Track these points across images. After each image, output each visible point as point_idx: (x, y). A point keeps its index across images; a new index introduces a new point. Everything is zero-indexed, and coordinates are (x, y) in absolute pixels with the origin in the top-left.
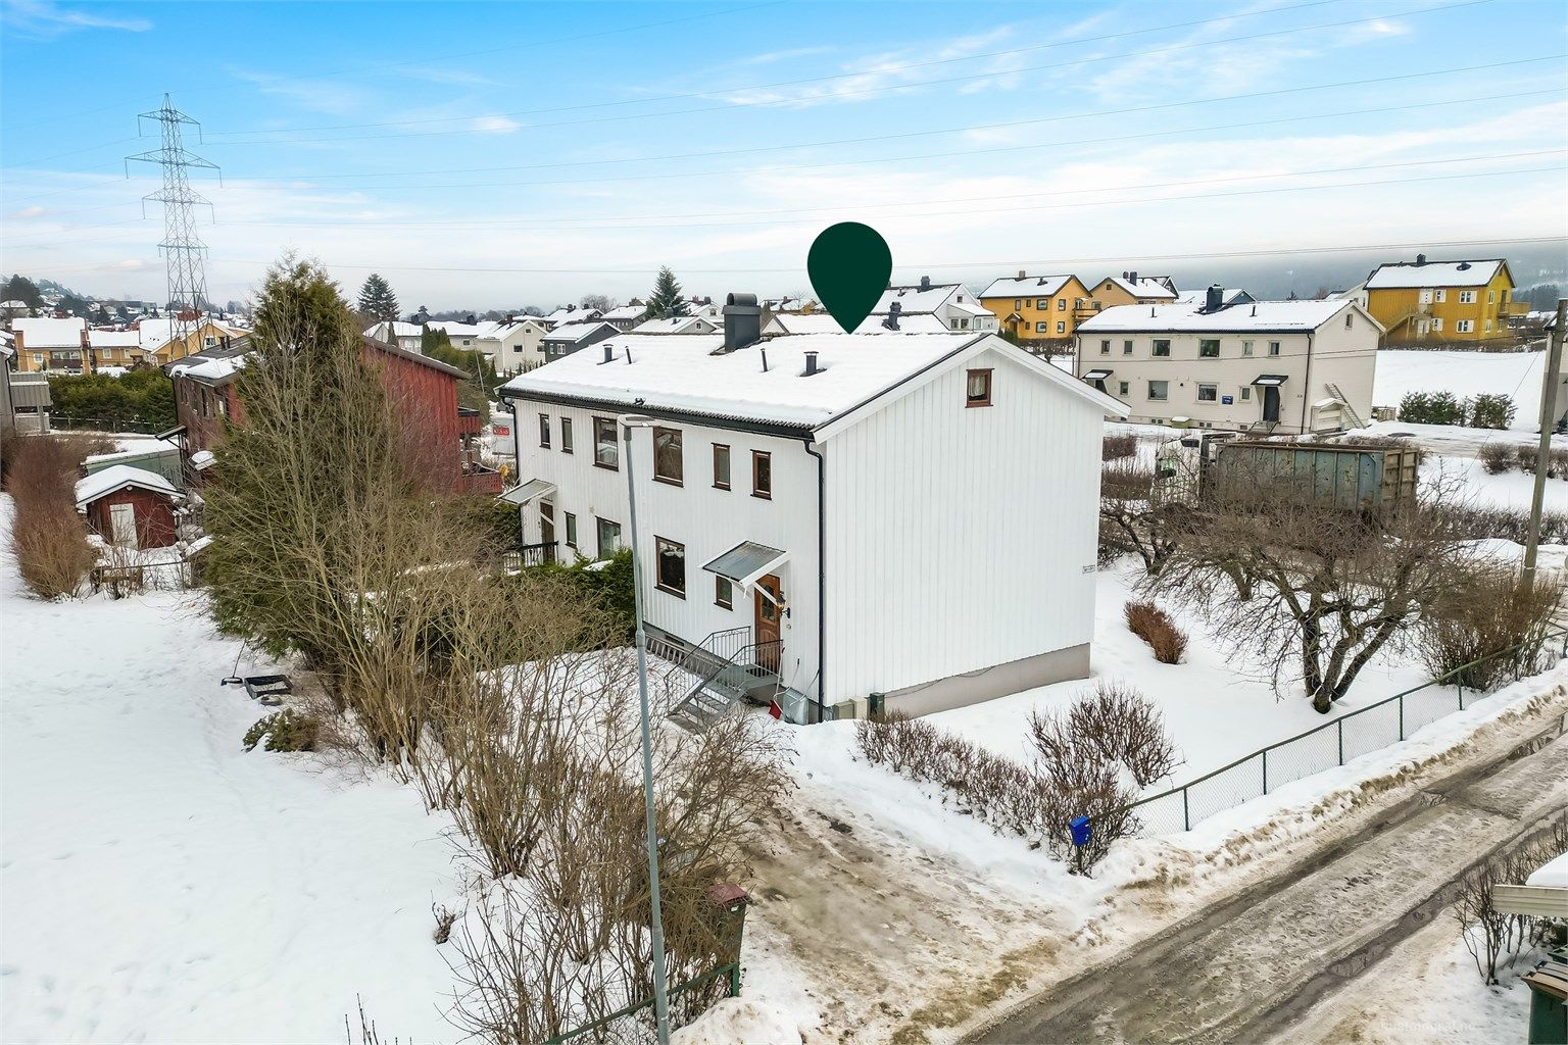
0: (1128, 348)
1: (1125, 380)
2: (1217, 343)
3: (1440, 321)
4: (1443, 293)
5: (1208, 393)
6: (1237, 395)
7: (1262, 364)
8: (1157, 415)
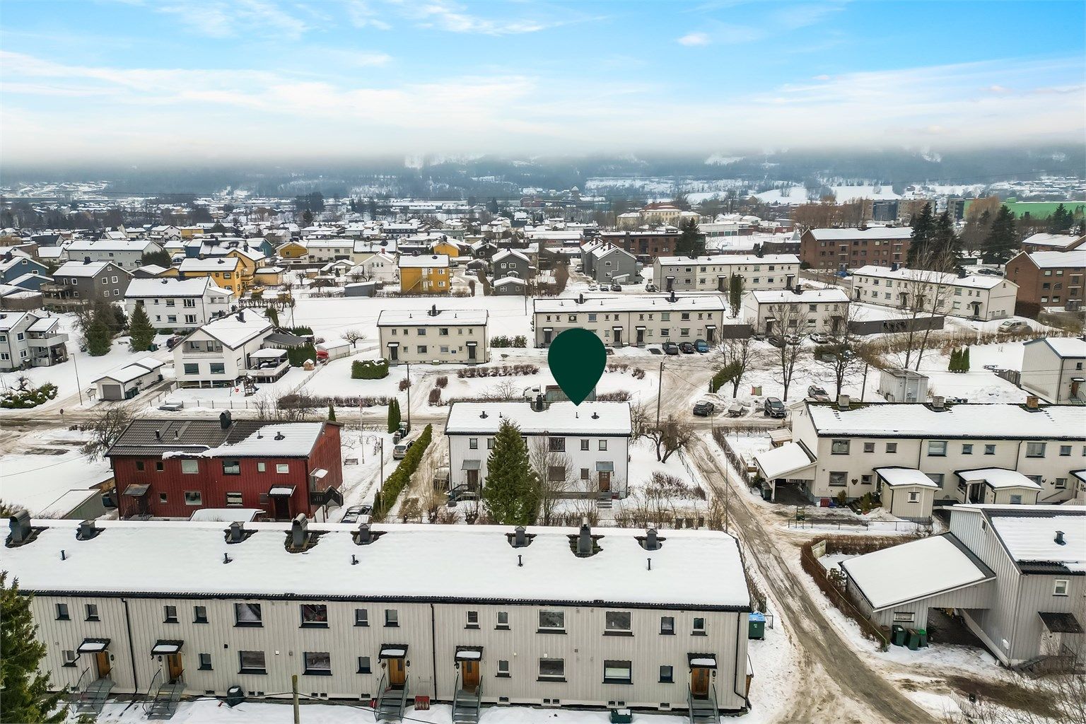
0: (406, 332)
1: (406, 346)
2: (446, 330)
3: (432, 282)
4: (431, 269)
5: (445, 349)
6: (457, 350)
7: (466, 336)
8: (423, 360)
